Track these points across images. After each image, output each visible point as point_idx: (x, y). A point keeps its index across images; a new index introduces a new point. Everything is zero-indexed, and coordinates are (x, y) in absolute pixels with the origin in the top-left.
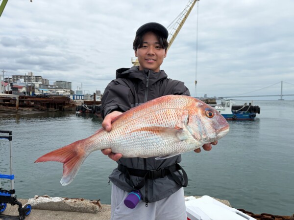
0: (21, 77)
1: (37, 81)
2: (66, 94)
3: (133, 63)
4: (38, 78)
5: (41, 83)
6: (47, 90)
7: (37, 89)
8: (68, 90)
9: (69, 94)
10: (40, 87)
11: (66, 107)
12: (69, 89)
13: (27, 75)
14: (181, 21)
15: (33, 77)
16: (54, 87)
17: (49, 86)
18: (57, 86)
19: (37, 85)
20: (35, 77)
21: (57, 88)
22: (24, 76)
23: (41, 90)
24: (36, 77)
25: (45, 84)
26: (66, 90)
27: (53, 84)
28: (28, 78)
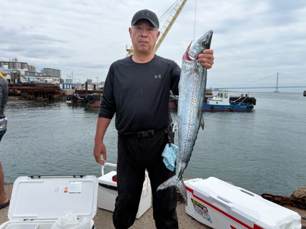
0: (5, 63)
1: (22, 68)
2: (55, 83)
3: (127, 50)
4: (23, 65)
5: (27, 70)
6: (34, 78)
7: (23, 76)
8: (57, 79)
9: (59, 82)
10: (26, 75)
11: (56, 96)
12: (58, 77)
13: (11, 61)
14: (178, 7)
15: (17, 64)
16: (41, 75)
17: (36, 74)
18: (45, 74)
19: (23, 72)
20: (20, 64)
21: (45, 76)
22: (9, 63)
23: (27, 77)
24: (21, 63)
25: (31, 71)
26: (55, 78)
27: (40, 72)
28: (12, 64)
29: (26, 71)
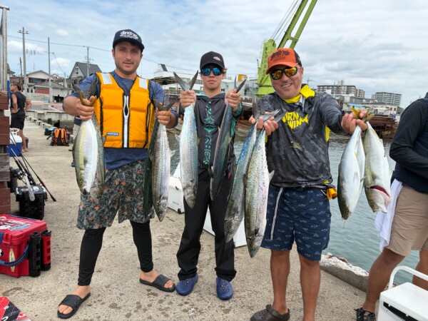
0: (328, 87)
1: (347, 93)
2: (388, 113)
4: (349, 89)
5: (353, 95)
6: (361, 105)
7: (346, 103)
8: (393, 107)
9: (395, 112)
10: (351, 102)
11: (386, 133)
12: (395, 105)
13: (336, 84)
15: (343, 88)
16: (371, 102)
17: (364, 101)
18: (376, 101)
19: (347, 99)
20: (346, 88)
21: (376, 103)
22: (333, 86)
23: (351, 105)
24: (348, 86)
25: (359, 98)
26: (390, 107)
28: (337, 88)
29: (351, 98)
